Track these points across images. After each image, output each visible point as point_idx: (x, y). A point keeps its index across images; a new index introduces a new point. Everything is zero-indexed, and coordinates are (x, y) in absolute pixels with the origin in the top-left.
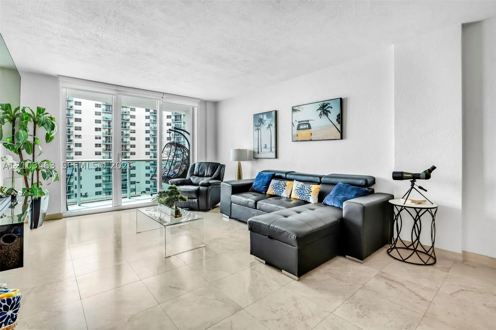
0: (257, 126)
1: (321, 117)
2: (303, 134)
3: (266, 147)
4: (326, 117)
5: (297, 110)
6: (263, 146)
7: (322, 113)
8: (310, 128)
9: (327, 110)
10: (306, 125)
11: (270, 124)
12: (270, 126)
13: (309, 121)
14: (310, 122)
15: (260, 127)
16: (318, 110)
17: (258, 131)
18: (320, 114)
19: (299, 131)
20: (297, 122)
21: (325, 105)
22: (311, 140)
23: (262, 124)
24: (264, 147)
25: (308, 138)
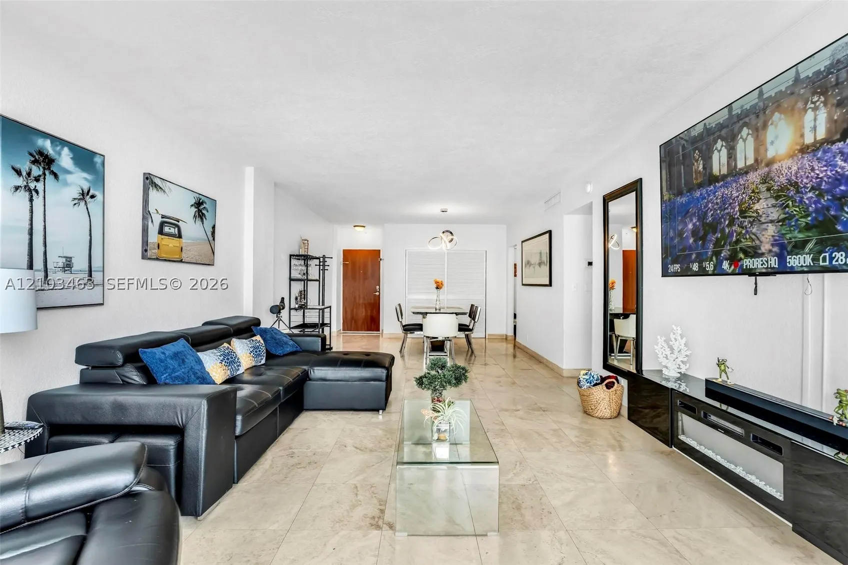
0: (24, 174)
1: (195, 221)
2: (168, 245)
3: (68, 266)
4: (201, 223)
5: (160, 188)
6: (55, 260)
7: (197, 214)
8: (180, 236)
9: (203, 212)
10: (175, 228)
11: (86, 191)
12: (88, 198)
13: (179, 222)
14: (180, 224)
15: (40, 186)
16: (192, 206)
17: (31, 200)
18: (194, 216)
19: (163, 237)
20: (158, 215)
21: (201, 201)
22: (181, 261)
23: (49, 178)
24: (61, 265)
25: (176, 257)
